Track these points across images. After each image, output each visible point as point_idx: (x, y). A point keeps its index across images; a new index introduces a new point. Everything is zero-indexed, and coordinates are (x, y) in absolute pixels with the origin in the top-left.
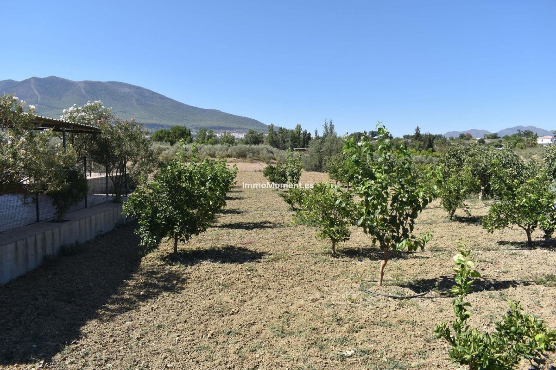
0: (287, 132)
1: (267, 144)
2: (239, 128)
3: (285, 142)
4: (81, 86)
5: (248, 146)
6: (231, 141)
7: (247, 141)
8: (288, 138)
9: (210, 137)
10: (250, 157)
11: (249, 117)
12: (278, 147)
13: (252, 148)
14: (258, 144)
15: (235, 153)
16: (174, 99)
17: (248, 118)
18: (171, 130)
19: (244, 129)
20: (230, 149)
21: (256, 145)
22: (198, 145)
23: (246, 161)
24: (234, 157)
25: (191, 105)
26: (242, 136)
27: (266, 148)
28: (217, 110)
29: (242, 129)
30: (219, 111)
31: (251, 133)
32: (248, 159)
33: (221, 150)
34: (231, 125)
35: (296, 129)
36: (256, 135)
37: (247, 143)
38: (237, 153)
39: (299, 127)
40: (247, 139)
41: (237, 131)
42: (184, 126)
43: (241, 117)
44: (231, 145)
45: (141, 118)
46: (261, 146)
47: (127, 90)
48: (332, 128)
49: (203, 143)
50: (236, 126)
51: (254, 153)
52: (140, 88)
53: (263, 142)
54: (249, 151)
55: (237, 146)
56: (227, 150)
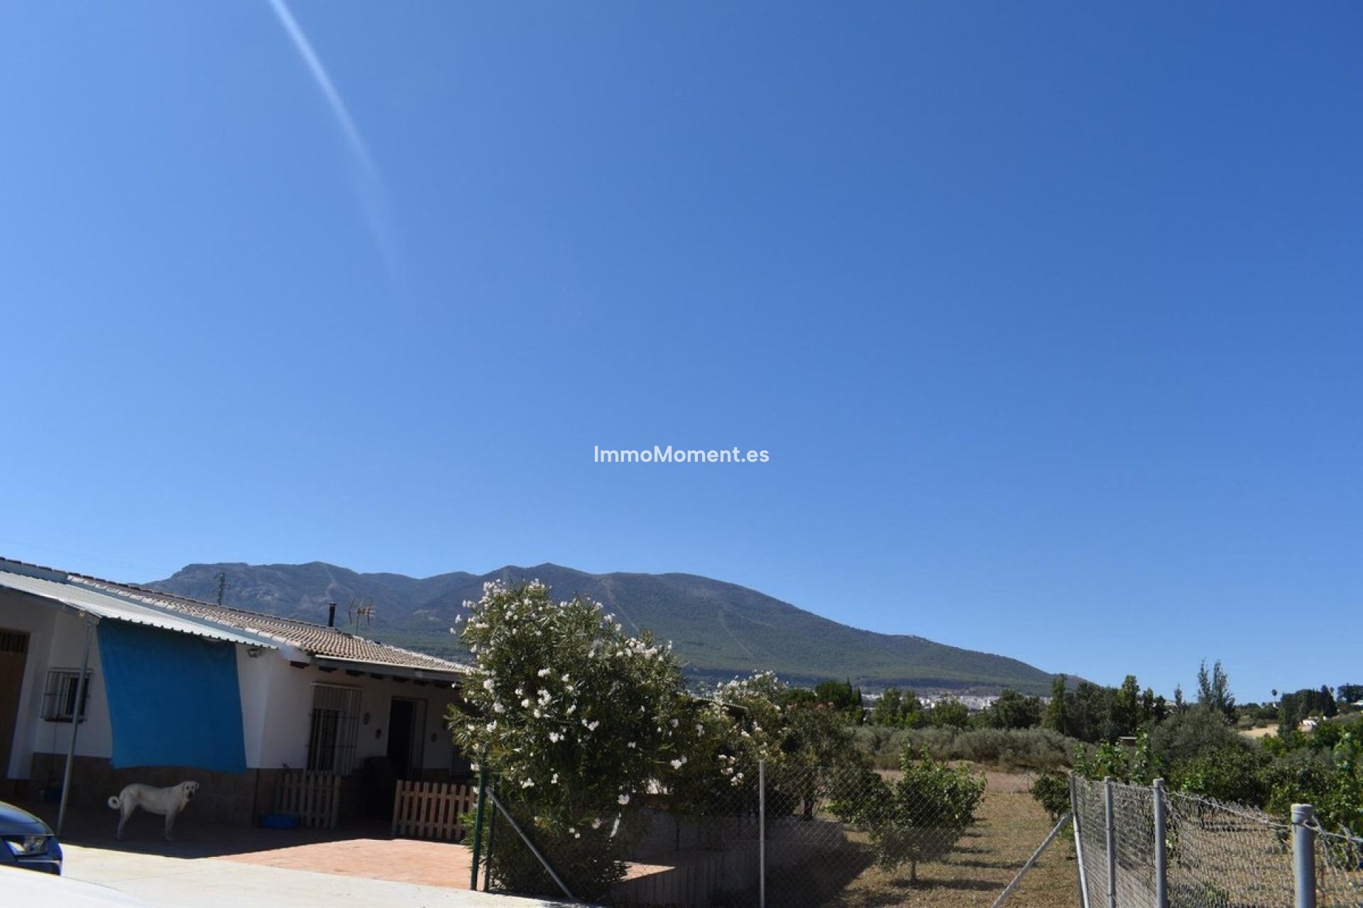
0: (1101, 696)
1: (1049, 727)
2: (976, 684)
3: (1096, 721)
4: (605, 584)
5: (1001, 733)
6: (958, 719)
7: (998, 718)
8: (1104, 709)
9: (908, 709)
10: (1007, 760)
11: (1001, 655)
12: (1077, 734)
13: (1011, 738)
14: (1027, 727)
15: (969, 750)
16: (815, 612)
17: (998, 657)
18: (817, 691)
19: (989, 685)
20: (957, 740)
21: (1023, 728)
22: (883, 729)
23: (998, 768)
24: (968, 760)
25: (856, 627)
26: (985, 703)
27: (1046, 737)
28: (920, 639)
29: (983, 684)
30: (924, 640)
31: (1007, 699)
32: (1002, 765)
33: (936, 741)
34: (957, 675)
35: (1123, 686)
36: (1021, 702)
37: (998, 724)
38: (975, 750)
39: (1131, 682)
40: (998, 712)
41: (971, 689)
42: (844, 681)
43: (982, 653)
44: (960, 729)
45: (735, 659)
46: (1033, 732)
47: (706, 593)
48: (1220, 683)
49: (894, 722)
50: (967, 677)
51: (1015, 749)
52: (735, 587)
53: (1037, 721)
54: (1004, 743)
55: (975, 733)
56: (952, 741)
